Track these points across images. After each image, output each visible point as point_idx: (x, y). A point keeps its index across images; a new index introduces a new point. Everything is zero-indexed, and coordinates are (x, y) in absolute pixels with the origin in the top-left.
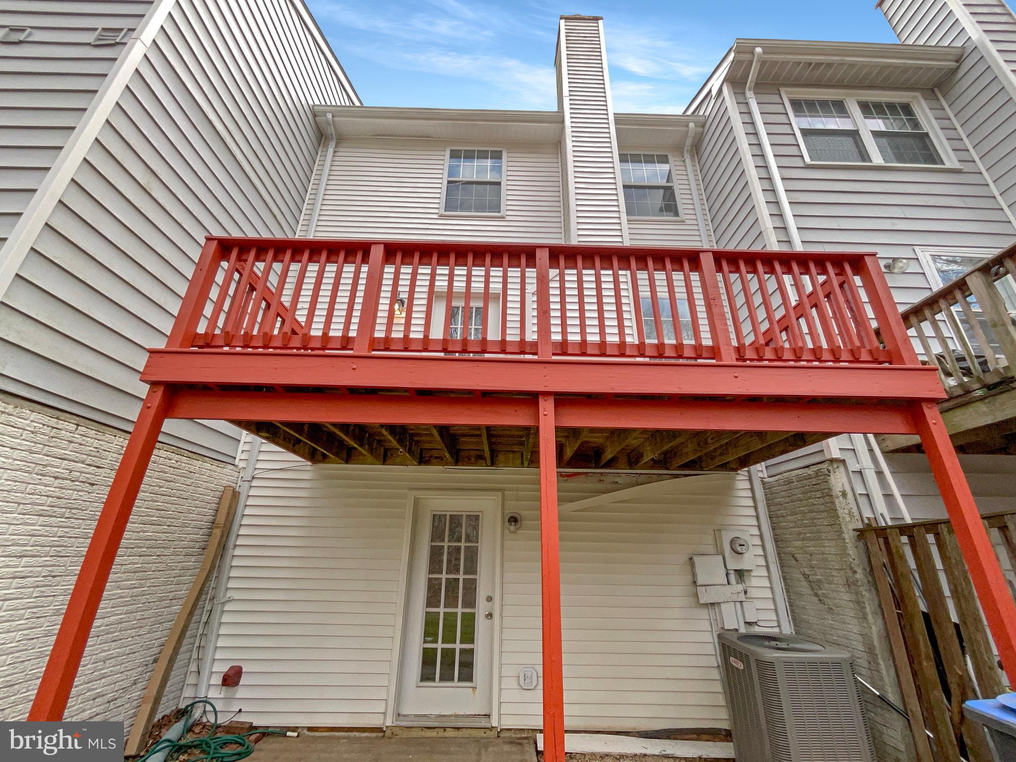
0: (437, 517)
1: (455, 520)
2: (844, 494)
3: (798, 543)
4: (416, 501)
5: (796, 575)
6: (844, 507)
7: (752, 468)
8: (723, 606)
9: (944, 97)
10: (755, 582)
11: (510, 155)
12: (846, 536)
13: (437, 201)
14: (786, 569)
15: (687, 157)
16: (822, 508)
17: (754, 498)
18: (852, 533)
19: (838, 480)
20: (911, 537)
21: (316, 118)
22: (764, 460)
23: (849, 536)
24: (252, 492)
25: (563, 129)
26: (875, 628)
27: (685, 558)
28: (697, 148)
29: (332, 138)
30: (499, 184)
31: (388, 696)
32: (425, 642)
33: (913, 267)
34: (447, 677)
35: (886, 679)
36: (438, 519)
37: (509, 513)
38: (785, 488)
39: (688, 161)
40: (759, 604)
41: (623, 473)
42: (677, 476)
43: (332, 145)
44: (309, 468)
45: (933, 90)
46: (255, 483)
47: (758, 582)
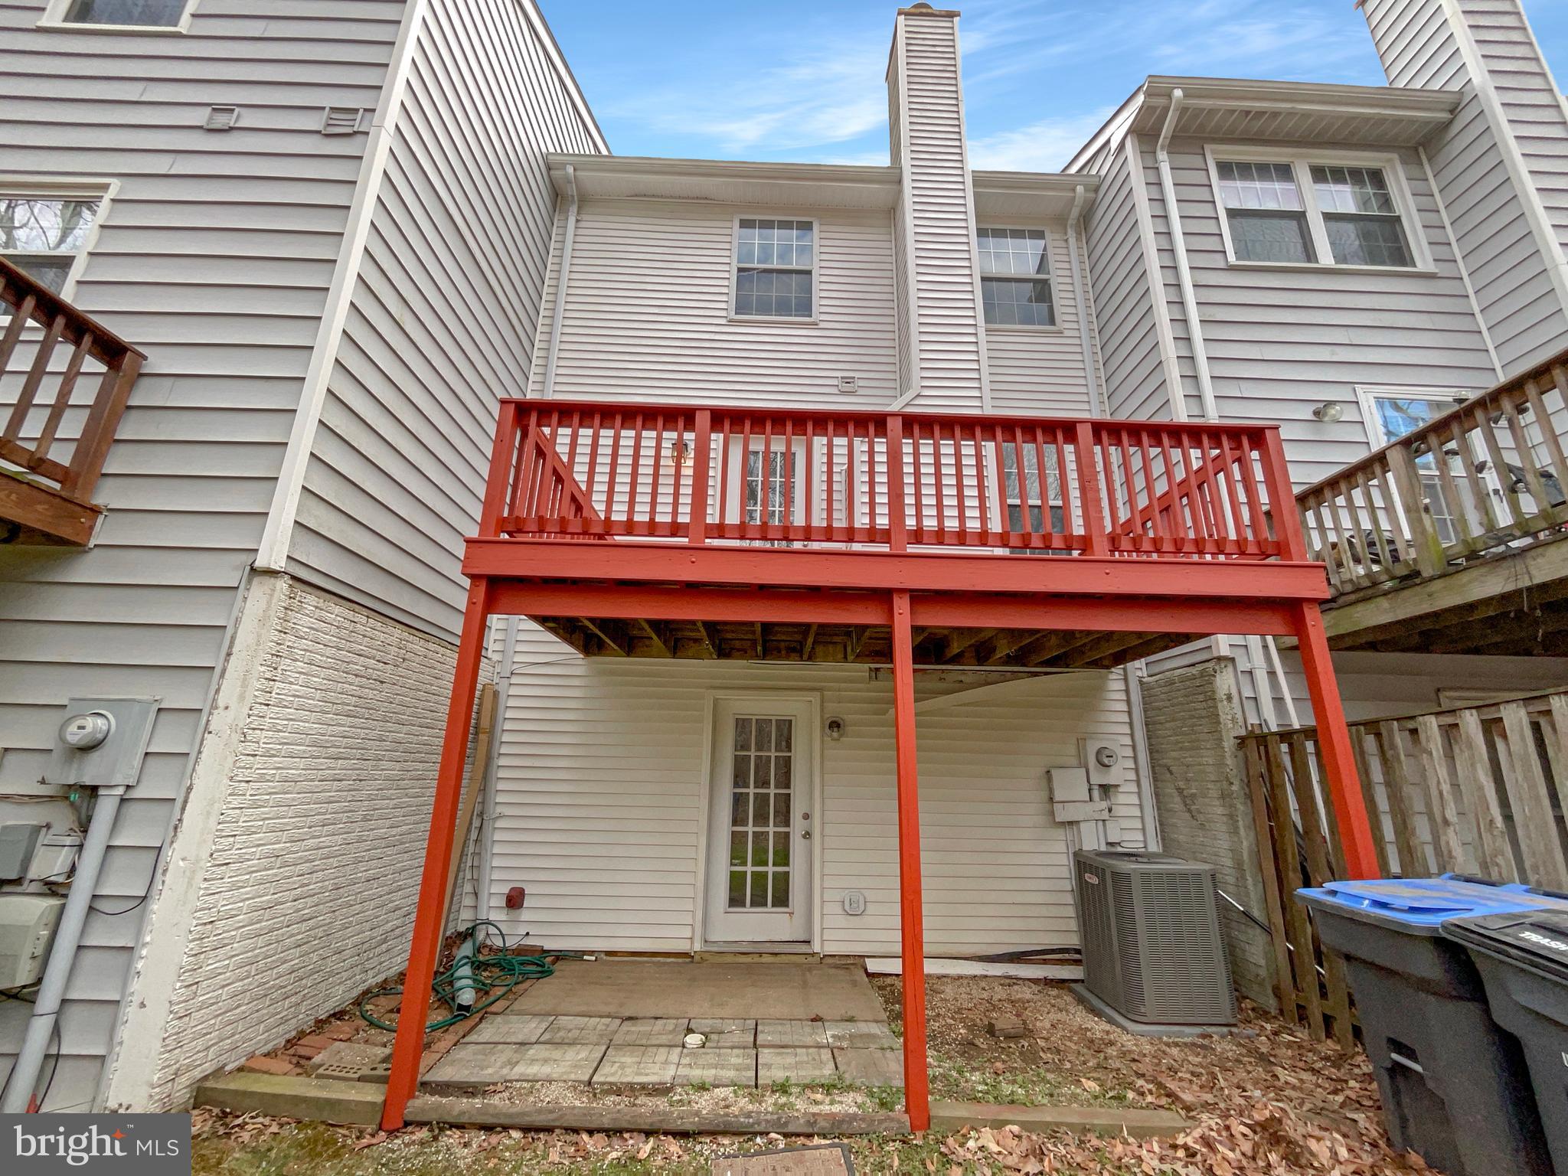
0: (740, 723)
1: (763, 724)
2: (1229, 698)
3: (1174, 754)
4: (716, 701)
5: (1170, 790)
6: (1225, 712)
7: (1129, 665)
8: (1082, 824)
9: (1429, 160)
10: (1121, 799)
11: (824, 228)
12: (1225, 744)
13: (724, 298)
14: (1160, 784)
15: (1071, 235)
16: (1204, 713)
17: (1128, 702)
18: (1233, 741)
19: (1225, 682)
20: (1291, 745)
21: (552, 172)
22: (1141, 656)
23: (1229, 744)
24: (513, 691)
25: (900, 192)
26: (1246, 842)
27: (1041, 771)
28: (1086, 220)
29: (573, 201)
30: (809, 273)
31: (694, 920)
32: (732, 864)
33: (1349, 414)
34: (759, 901)
35: (1252, 895)
36: (742, 724)
37: (829, 716)
38: (1166, 689)
39: (1072, 241)
40: (1126, 824)
41: (970, 671)
42: (1036, 674)
43: (574, 209)
44: (581, 662)
45: (1416, 150)
46: (514, 680)
47: (1126, 800)
